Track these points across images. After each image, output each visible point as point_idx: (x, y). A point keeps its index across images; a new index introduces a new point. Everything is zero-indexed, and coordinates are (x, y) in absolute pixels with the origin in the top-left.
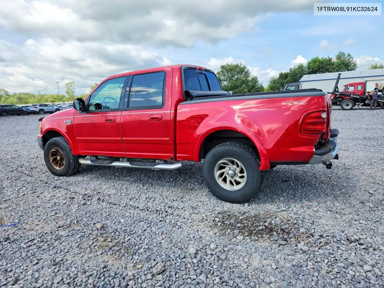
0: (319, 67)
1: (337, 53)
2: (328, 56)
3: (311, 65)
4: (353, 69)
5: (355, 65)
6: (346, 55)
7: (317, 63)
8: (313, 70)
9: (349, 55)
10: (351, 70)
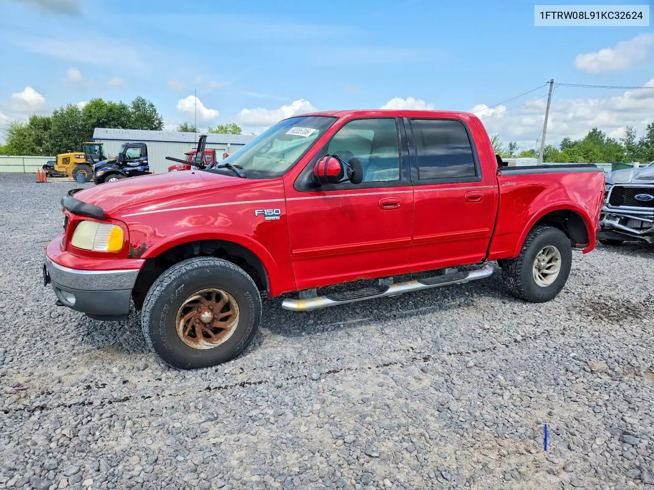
0: (108, 117)
1: (134, 99)
2: (121, 102)
3: (93, 110)
4: (158, 127)
5: (160, 123)
6: (148, 104)
7: (105, 110)
8: (98, 120)
9: (152, 106)
10: (156, 129)
